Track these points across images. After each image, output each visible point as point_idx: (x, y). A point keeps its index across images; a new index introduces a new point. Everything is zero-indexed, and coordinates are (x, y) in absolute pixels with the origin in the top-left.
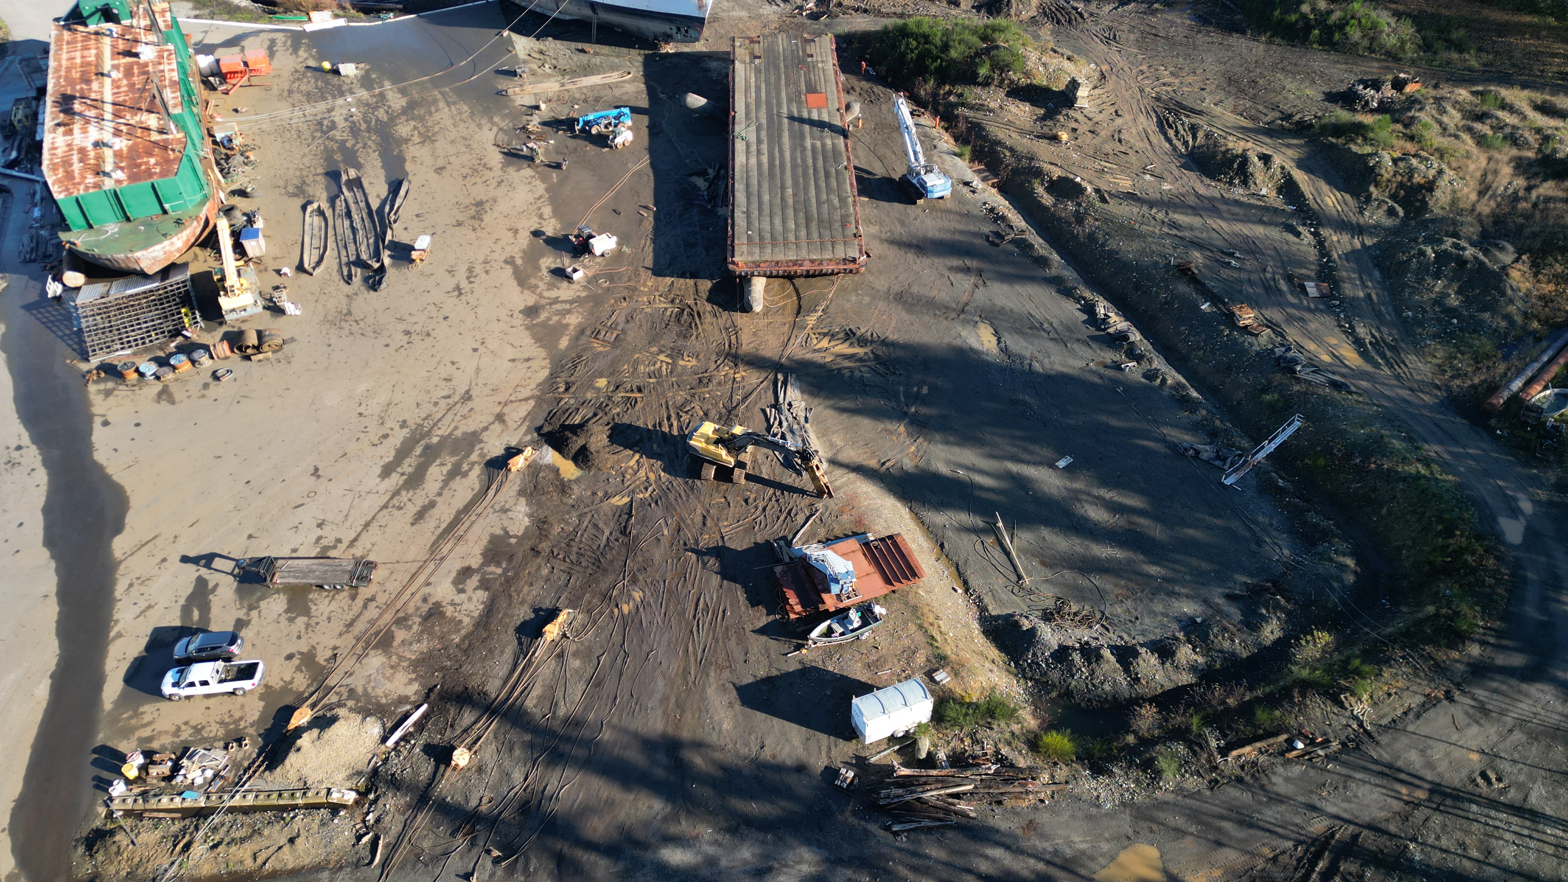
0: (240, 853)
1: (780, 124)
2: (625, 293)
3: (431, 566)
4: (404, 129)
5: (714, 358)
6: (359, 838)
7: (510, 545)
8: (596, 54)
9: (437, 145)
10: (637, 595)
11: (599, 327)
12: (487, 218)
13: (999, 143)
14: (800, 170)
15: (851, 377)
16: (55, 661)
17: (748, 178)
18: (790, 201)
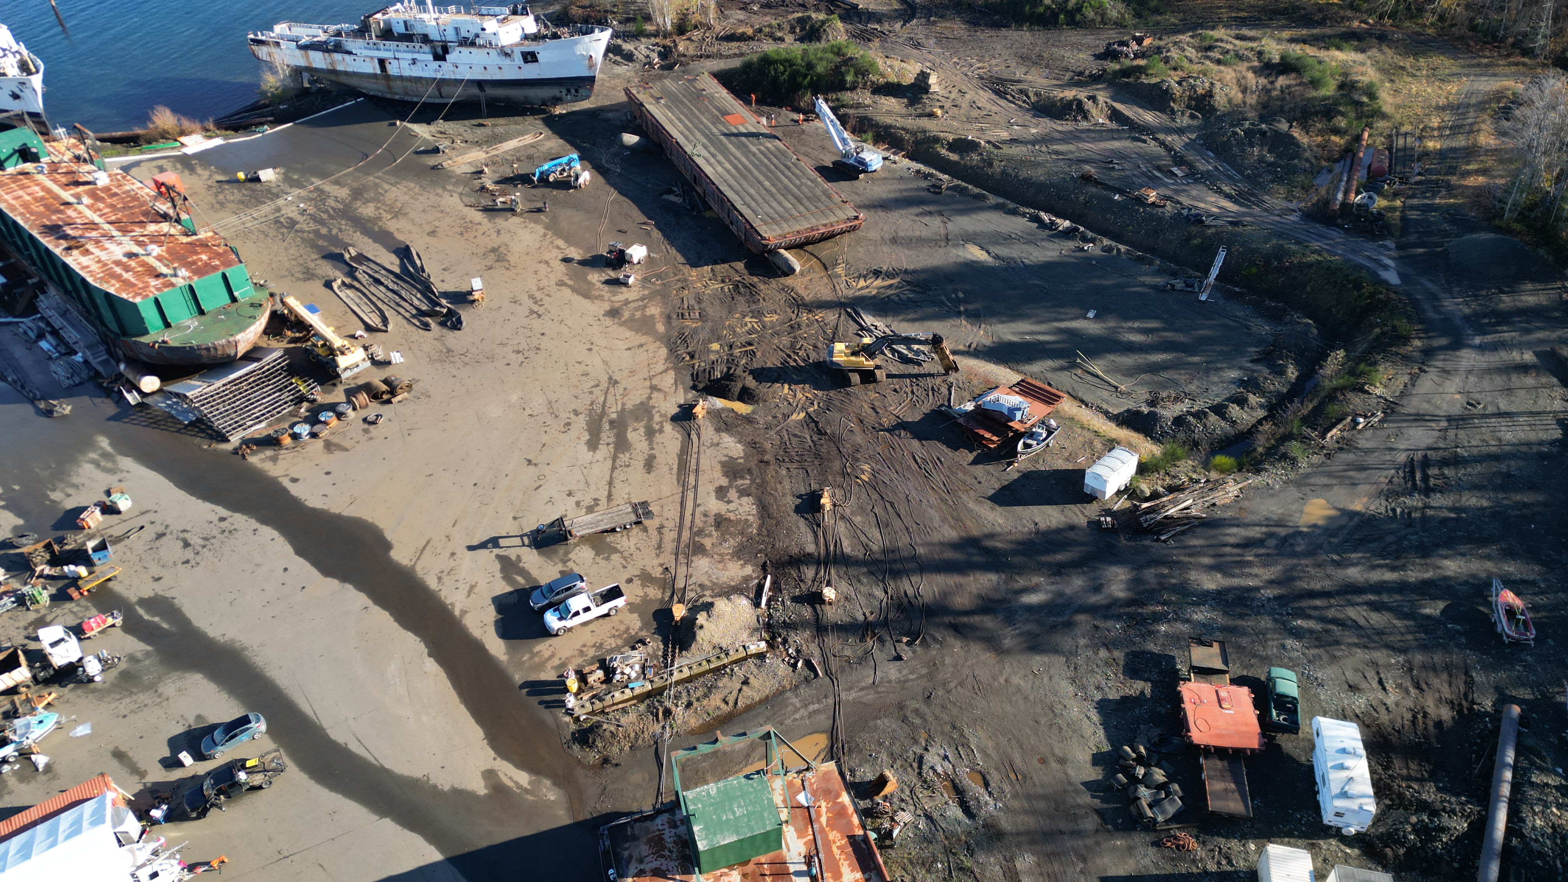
0: (713, 703)
1: (720, 141)
2: (680, 285)
3: (690, 495)
4: (368, 211)
5: (788, 309)
6: (795, 666)
7: (740, 464)
8: (494, 126)
9: (412, 215)
10: (866, 467)
11: (680, 311)
12: (510, 258)
13: (890, 126)
14: (763, 168)
15: (900, 299)
16: (422, 645)
17: (725, 181)
18: (774, 190)
